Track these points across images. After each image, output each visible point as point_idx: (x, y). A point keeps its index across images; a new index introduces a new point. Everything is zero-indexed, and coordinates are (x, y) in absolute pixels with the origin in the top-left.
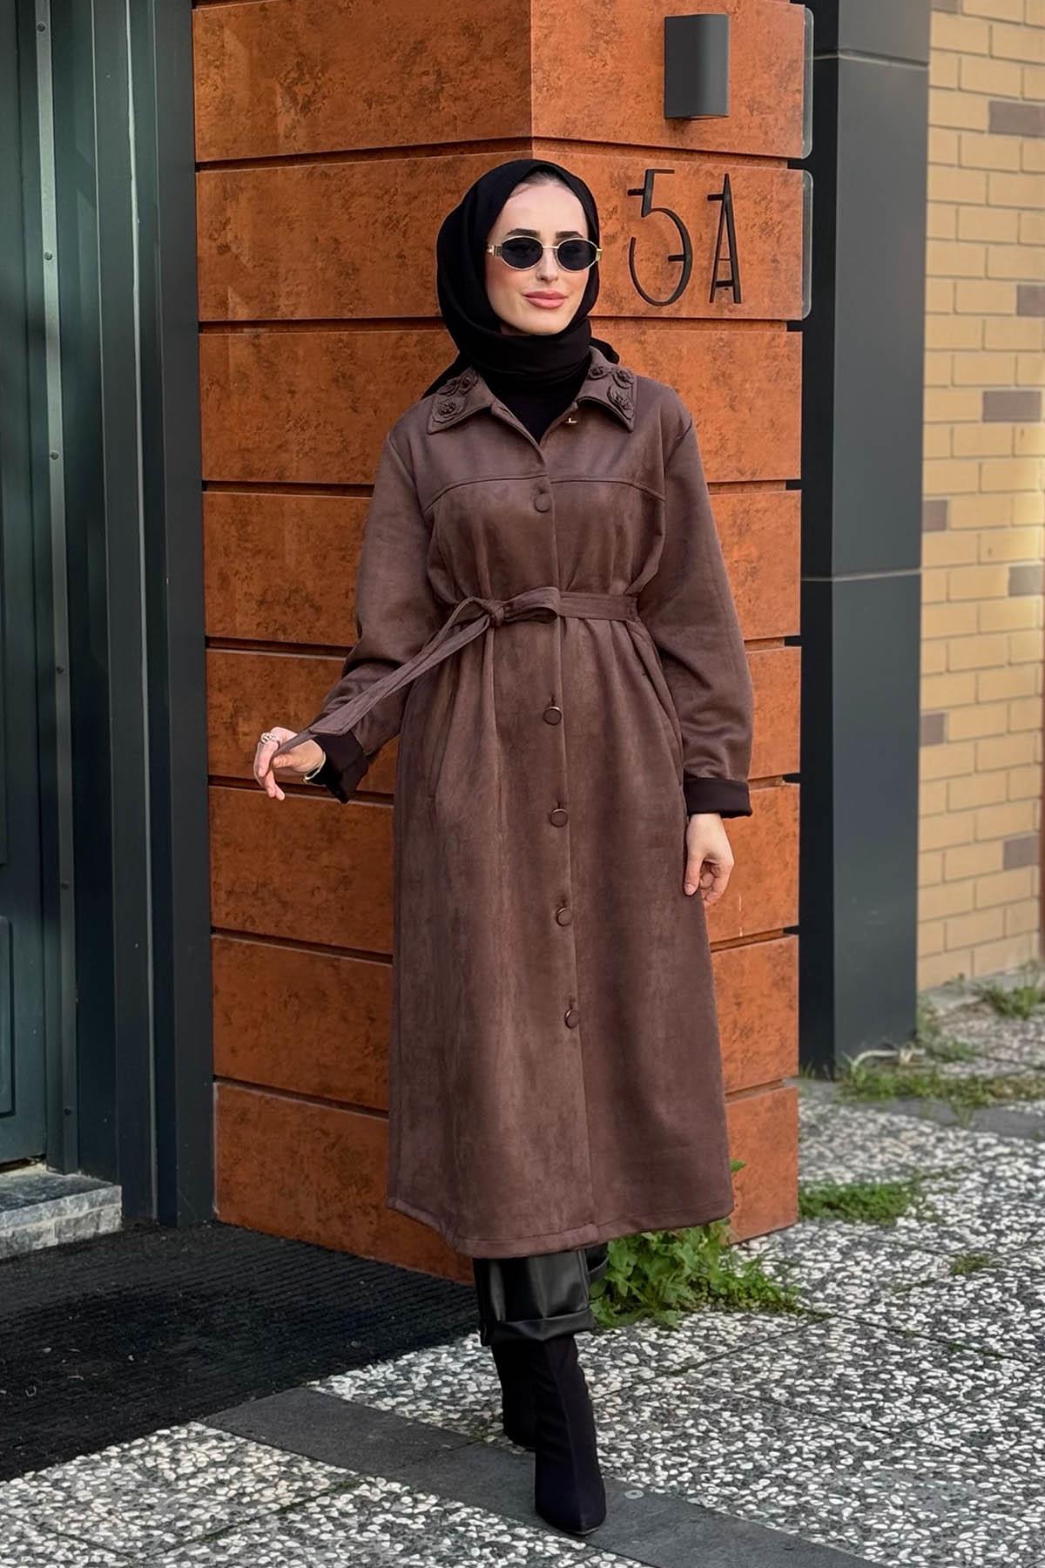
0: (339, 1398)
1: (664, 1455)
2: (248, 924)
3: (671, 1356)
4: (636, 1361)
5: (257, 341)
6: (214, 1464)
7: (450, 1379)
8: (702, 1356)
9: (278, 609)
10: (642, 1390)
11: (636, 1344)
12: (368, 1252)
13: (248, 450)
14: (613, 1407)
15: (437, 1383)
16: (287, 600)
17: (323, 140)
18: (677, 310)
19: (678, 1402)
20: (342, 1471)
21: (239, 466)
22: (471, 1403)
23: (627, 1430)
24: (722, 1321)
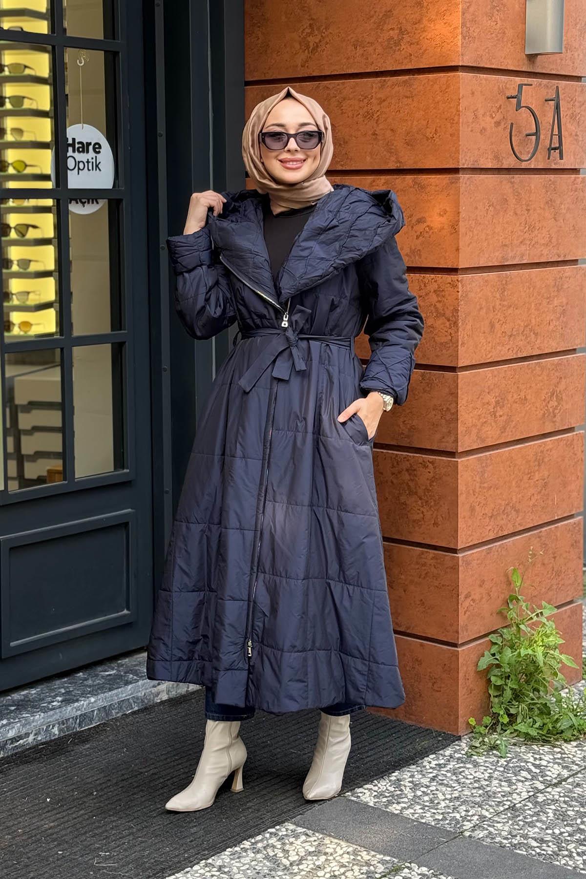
0: (366, 806)
1: (574, 845)
3: (548, 773)
4: (529, 777)
6: (310, 853)
7: (425, 790)
8: (565, 773)
10: (541, 798)
11: (522, 764)
14: (529, 809)
15: (419, 793)
17: (326, 68)
18: (531, 164)
19: (566, 806)
20: (388, 858)
22: (444, 807)
23: (544, 827)
24: (565, 747)
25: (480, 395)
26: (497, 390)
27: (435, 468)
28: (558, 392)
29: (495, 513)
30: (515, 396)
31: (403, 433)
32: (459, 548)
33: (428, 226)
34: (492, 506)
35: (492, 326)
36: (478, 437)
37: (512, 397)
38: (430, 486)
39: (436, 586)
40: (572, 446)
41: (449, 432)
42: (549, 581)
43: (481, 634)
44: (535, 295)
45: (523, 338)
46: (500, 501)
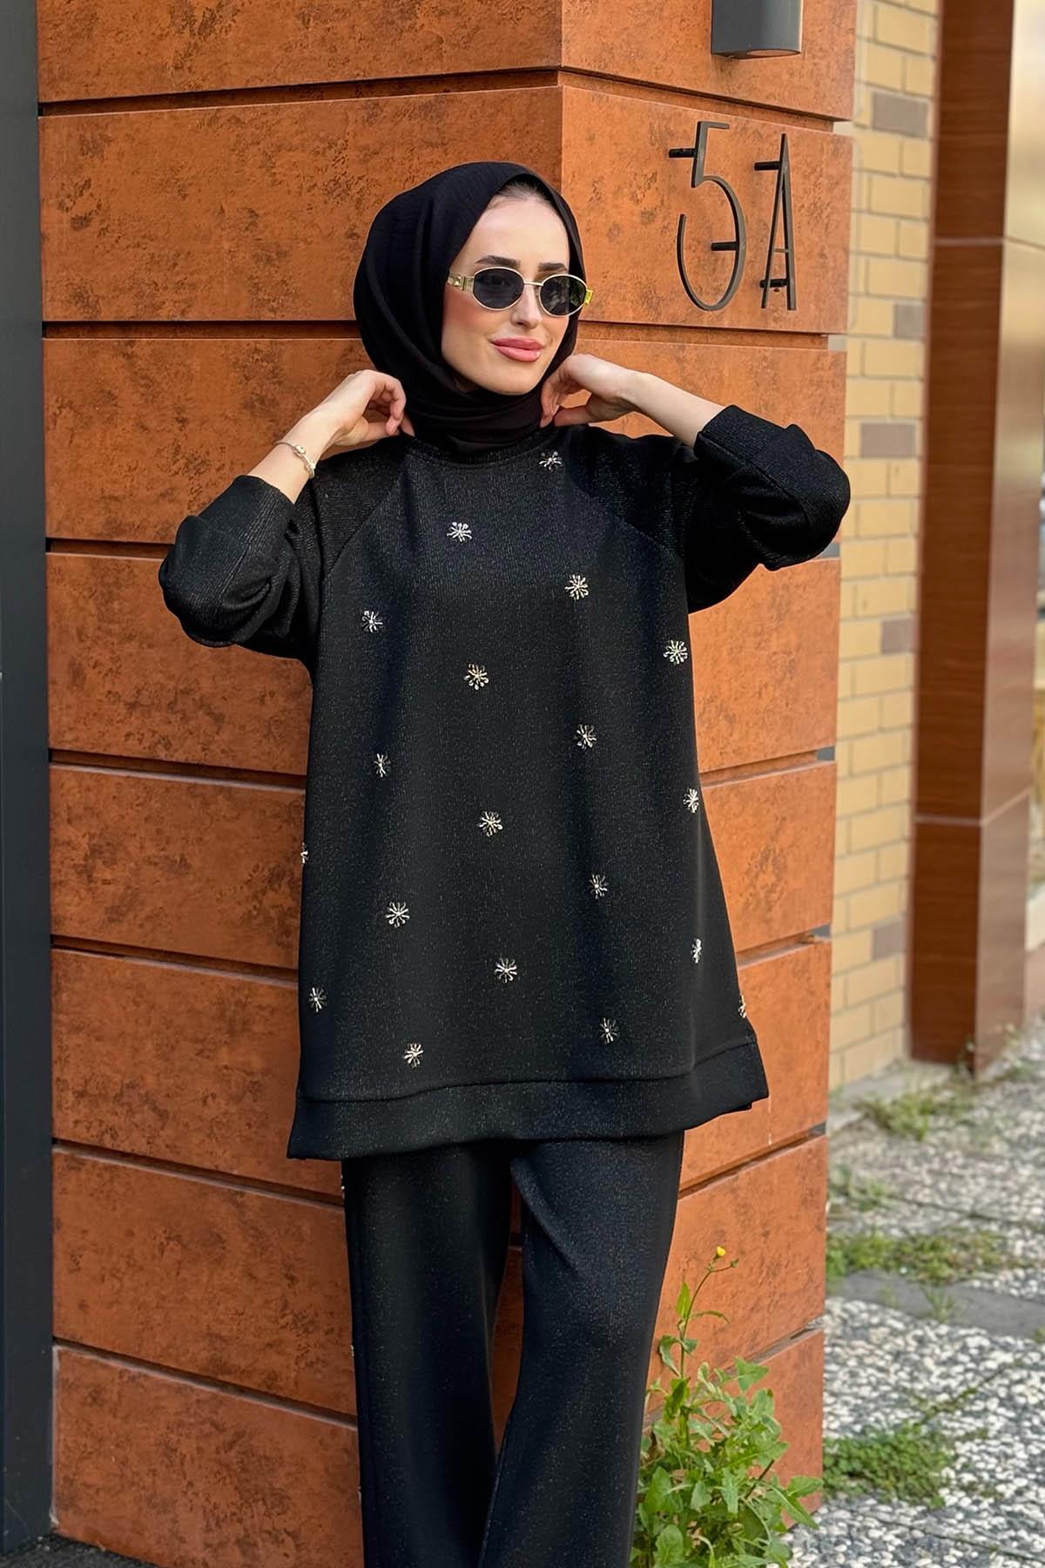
2: (107, 1138)
5: (129, 350)
9: (157, 716)
13: (116, 499)
16: (171, 705)
17: (234, 71)
21: (102, 519)
28: (778, 852)
40: (807, 975)
42: (753, 1290)
44: (729, 628)
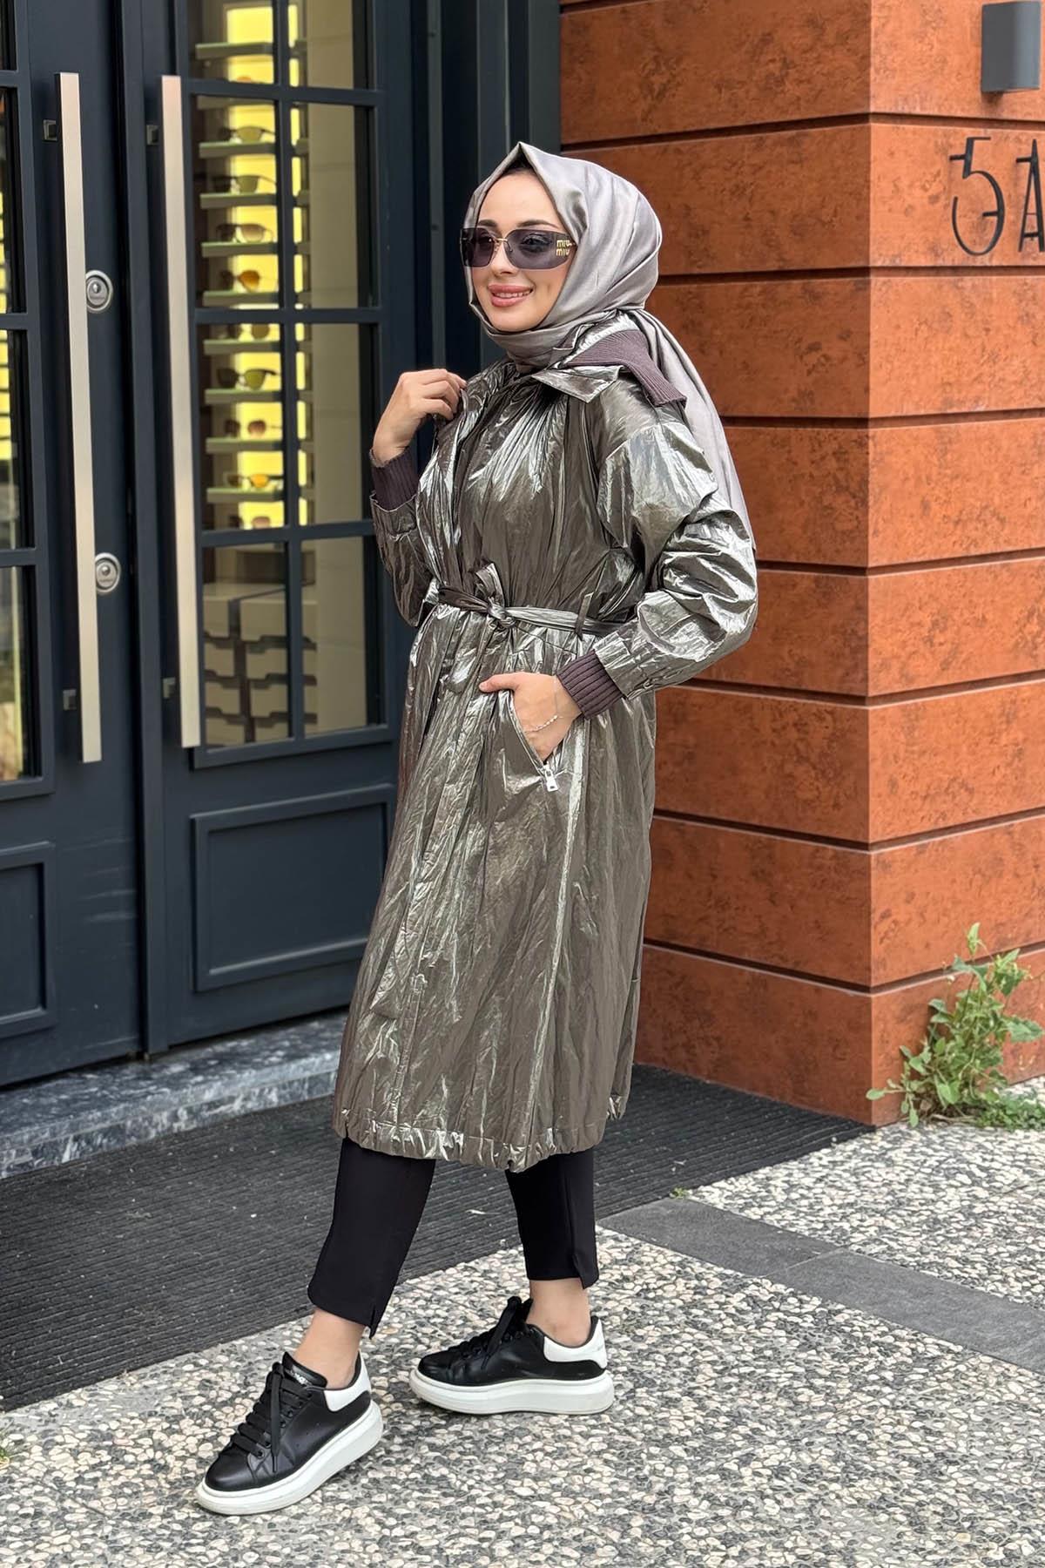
3: (999, 1178)
4: (969, 1181)
7: (806, 1192)
11: (964, 1166)
12: (709, 1077)
17: (677, 123)
18: (991, 259)
20: (730, 1272)
22: (829, 1214)
25: (906, 609)
26: (934, 605)
27: (835, 721)
29: (932, 792)
30: (966, 615)
31: (789, 670)
32: (871, 841)
33: (824, 356)
34: (928, 780)
35: (925, 506)
36: (902, 676)
37: (962, 615)
38: (829, 747)
39: (839, 901)
41: (856, 665)
43: (908, 975)
44: (1000, 459)
45: (980, 526)
46: (940, 775)
